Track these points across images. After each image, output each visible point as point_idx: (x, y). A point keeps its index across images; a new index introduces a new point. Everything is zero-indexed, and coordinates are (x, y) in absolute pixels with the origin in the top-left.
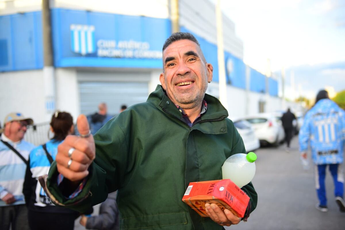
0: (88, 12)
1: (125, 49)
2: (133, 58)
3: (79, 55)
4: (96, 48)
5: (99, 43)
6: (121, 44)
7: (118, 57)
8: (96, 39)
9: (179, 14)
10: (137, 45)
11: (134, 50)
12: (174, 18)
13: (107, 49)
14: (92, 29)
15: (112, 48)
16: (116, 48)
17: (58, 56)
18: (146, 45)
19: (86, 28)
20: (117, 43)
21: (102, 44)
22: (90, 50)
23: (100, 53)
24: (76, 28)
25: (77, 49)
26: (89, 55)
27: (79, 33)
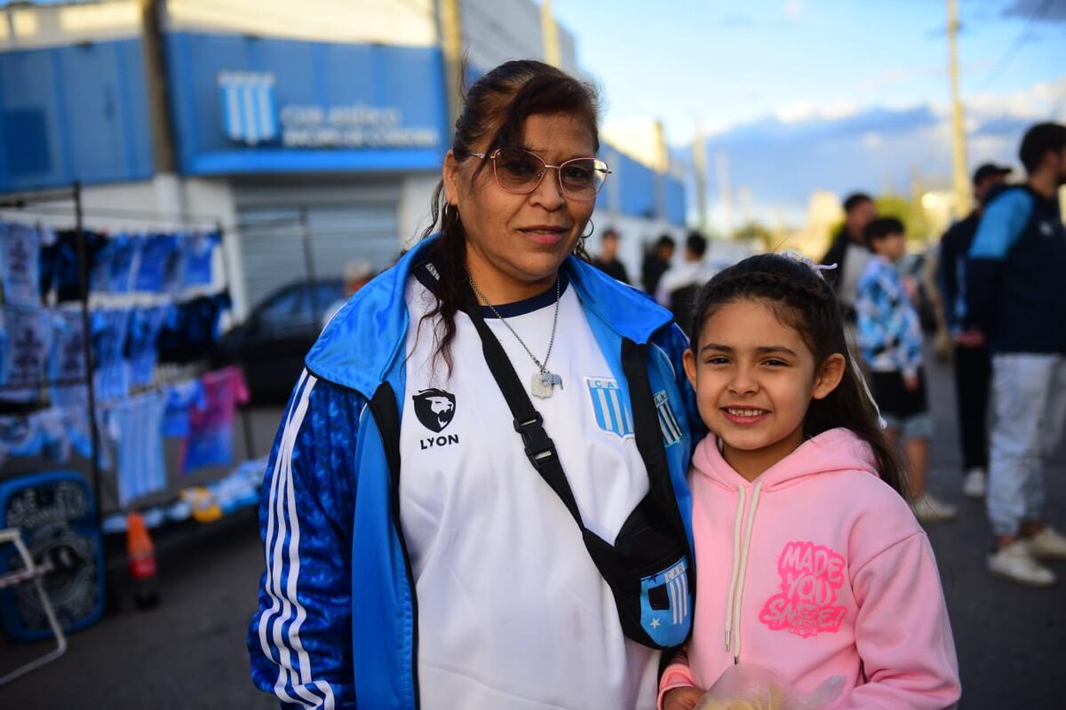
0: (252, 39)
1: (344, 127)
2: (364, 148)
3: (241, 145)
4: (280, 127)
6: (337, 115)
7: (330, 148)
8: (277, 104)
9: (462, 37)
10: (372, 115)
11: (366, 127)
12: (451, 47)
13: (303, 127)
14: (268, 81)
15: (316, 126)
16: (326, 125)
17: (188, 146)
18: (391, 115)
19: (254, 79)
20: (326, 113)
21: (293, 116)
22: (267, 130)
23: (292, 137)
24: (233, 83)
25: (235, 129)
26: (266, 145)
27: (240, 92)
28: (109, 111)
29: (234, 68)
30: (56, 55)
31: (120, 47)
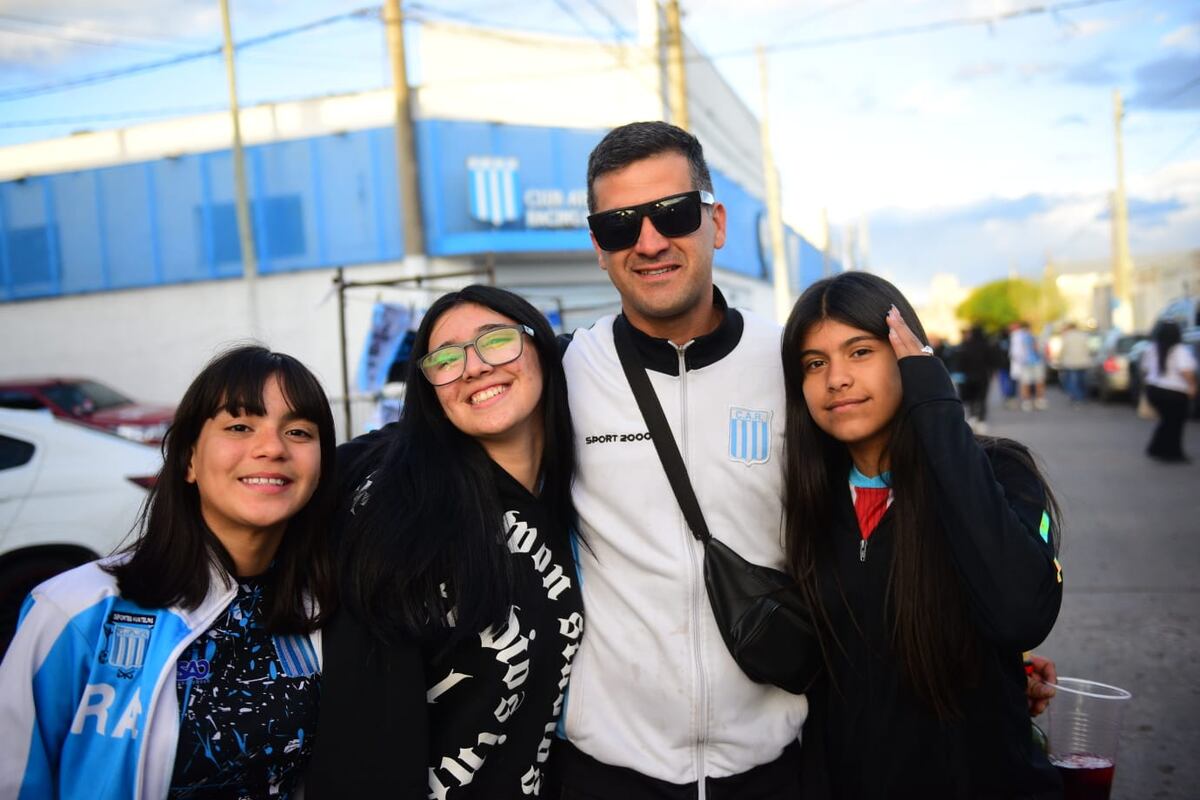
0: (495, 126)
3: (487, 226)
4: (523, 207)
5: (529, 196)
7: (568, 228)
8: (521, 186)
13: (544, 208)
14: (512, 164)
15: (556, 208)
16: (564, 206)
17: (435, 230)
19: (499, 163)
20: (566, 194)
21: (535, 198)
22: (511, 213)
23: (534, 218)
24: (479, 165)
25: (482, 213)
26: (508, 226)
27: (487, 174)
28: (362, 195)
29: (480, 153)
30: (314, 143)
31: (374, 135)
